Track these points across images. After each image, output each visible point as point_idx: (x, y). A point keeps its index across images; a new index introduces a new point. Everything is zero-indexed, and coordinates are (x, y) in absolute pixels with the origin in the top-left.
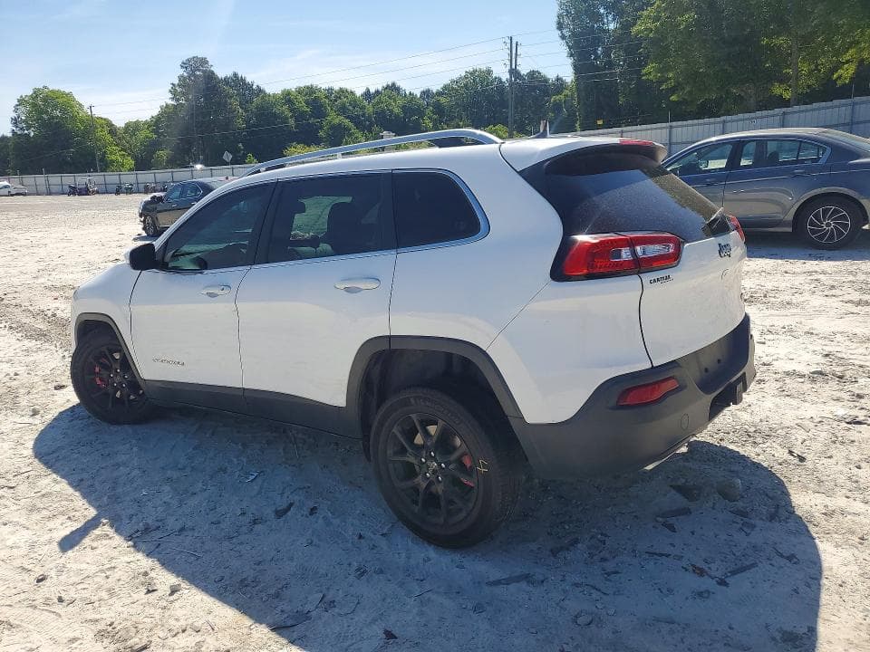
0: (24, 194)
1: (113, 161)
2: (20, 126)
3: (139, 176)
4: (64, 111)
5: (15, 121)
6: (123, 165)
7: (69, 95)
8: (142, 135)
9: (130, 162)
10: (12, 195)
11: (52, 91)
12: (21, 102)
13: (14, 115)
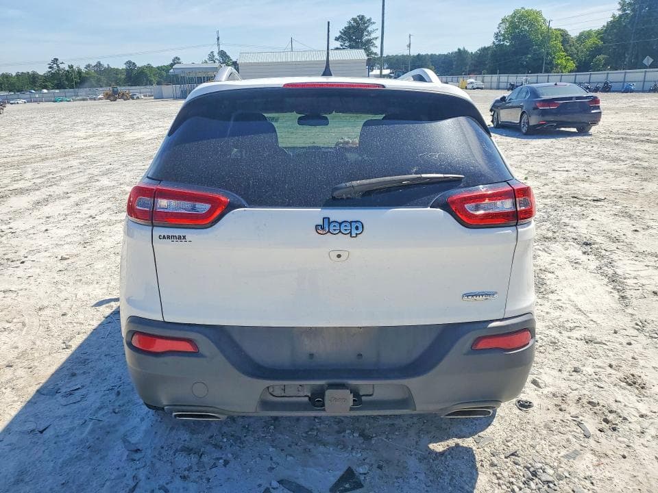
0: (482, 89)
1: (558, 65)
2: (499, 38)
3: (577, 76)
4: (531, 25)
5: (497, 35)
6: (565, 67)
7: (539, 13)
8: (589, 43)
9: (572, 65)
10: (474, 89)
11: (527, 12)
12: (504, 21)
13: (498, 31)
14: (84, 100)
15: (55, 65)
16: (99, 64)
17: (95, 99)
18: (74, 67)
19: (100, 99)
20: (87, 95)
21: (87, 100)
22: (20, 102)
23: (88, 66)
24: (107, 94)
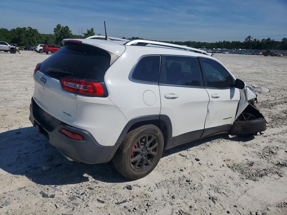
14: (253, 54)
15: (248, 39)
16: (269, 39)
17: (258, 55)
18: (257, 40)
19: (260, 55)
20: (255, 52)
21: (254, 54)
22: (227, 53)
23: (263, 40)
24: (264, 53)
